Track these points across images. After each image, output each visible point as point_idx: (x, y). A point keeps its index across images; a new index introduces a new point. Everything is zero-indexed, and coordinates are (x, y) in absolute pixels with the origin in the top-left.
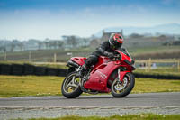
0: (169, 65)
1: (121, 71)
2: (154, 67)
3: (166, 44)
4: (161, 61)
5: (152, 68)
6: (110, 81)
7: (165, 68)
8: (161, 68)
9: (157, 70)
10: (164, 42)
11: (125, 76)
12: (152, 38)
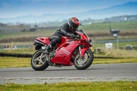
0: (27, 46)
1: (82, 48)
2: (16, 48)
3: (24, 31)
4: (21, 44)
5: (14, 49)
6: (73, 57)
7: (23, 49)
8: (20, 49)
9: (17, 51)
10: (23, 29)
11: (85, 52)
12: (14, 26)
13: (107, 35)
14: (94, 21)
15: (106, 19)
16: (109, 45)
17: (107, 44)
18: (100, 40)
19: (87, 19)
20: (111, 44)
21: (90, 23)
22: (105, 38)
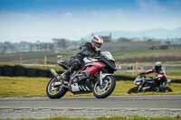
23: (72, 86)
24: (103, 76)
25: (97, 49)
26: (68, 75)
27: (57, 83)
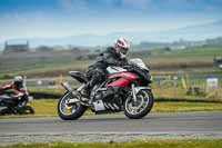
13: (209, 65)
14: (190, 43)
15: (208, 41)
16: (212, 82)
17: (209, 80)
18: (198, 73)
19: (178, 40)
20: (216, 80)
21: (183, 47)
22: (206, 70)
23: (95, 103)
24: (136, 90)
25: (123, 56)
26: (88, 89)
27: (72, 101)
